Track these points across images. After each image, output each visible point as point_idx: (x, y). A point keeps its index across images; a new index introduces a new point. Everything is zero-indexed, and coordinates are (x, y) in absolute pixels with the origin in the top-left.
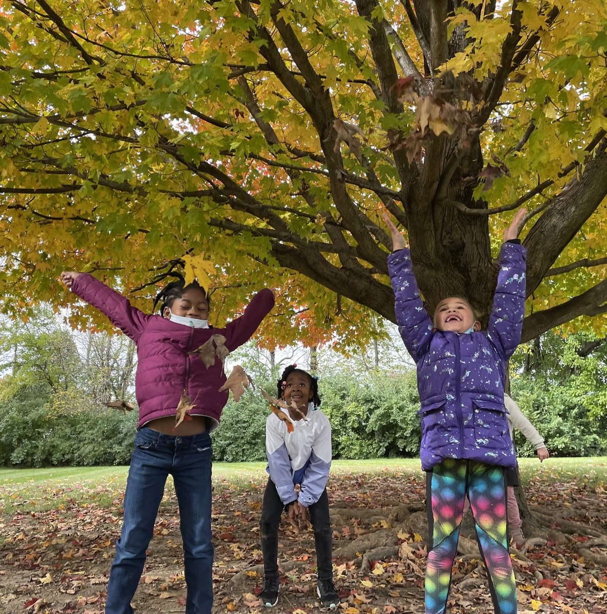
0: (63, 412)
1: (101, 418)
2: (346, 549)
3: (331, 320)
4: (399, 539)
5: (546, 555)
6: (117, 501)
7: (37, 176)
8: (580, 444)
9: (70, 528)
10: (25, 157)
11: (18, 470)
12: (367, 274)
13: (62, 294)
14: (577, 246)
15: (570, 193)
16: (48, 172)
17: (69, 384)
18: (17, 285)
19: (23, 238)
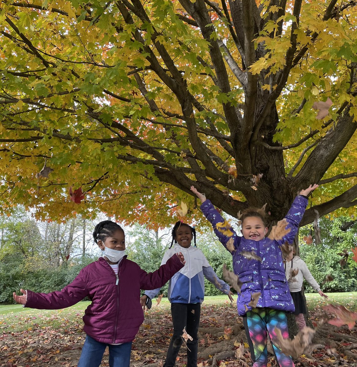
0: (30, 269)
1: (54, 273)
2: (202, 353)
3: (191, 212)
4: (235, 347)
5: (324, 355)
6: (64, 325)
7: (16, 132)
8: (345, 284)
9: (35, 342)
10: (9, 121)
11: (3, 306)
12: (212, 185)
13: (30, 200)
14: (337, 165)
15: (331, 136)
16: (23, 130)
17: (34, 253)
18: (4, 195)
19: (8, 168)
